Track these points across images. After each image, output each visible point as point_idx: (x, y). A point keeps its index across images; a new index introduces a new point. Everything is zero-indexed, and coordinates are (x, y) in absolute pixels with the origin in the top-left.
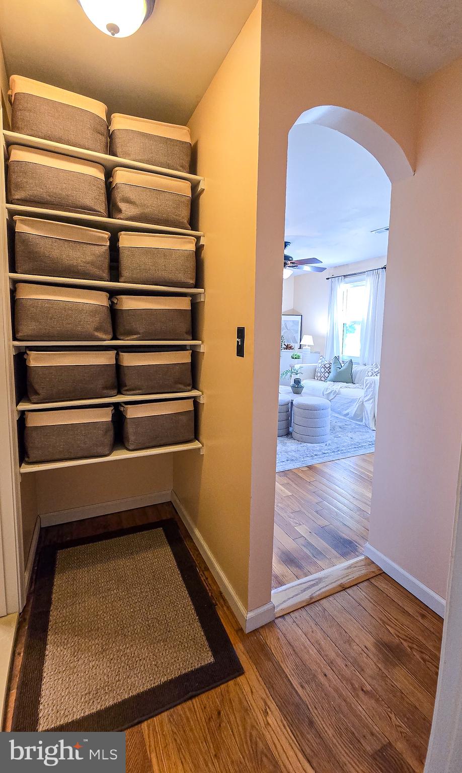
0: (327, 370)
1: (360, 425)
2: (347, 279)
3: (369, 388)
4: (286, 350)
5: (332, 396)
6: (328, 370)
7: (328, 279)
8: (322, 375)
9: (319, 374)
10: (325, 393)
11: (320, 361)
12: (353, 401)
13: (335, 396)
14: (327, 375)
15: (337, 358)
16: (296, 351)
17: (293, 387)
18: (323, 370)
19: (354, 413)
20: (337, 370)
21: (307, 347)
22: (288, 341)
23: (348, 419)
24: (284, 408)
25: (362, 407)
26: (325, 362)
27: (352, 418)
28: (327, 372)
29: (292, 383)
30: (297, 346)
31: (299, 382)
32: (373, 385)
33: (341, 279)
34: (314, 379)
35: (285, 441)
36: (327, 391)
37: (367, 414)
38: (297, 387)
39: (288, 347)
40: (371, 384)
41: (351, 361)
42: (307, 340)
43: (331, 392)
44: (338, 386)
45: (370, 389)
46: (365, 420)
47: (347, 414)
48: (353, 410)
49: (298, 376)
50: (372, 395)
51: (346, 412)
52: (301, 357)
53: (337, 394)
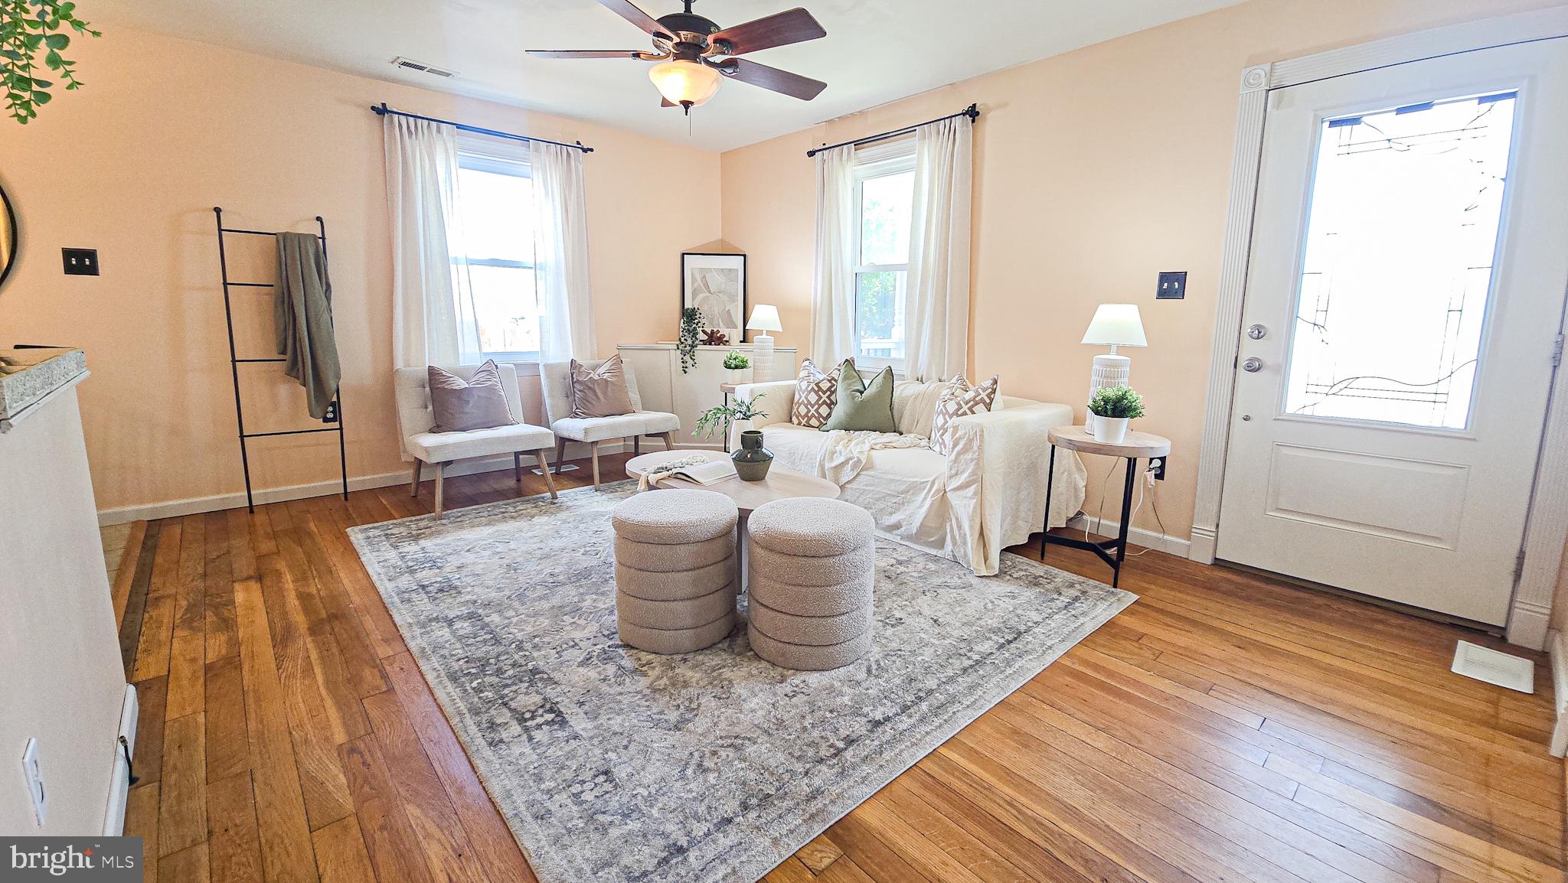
0: (824, 397)
1: (936, 559)
2: (866, 152)
3: (965, 451)
4: (708, 347)
5: (847, 475)
6: (828, 397)
7: (811, 154)
8: (813, 411)
9: (803, 410)
10: (828, 465)
11: (803, 374)
12: (914, 488)
13: (858, 474)
14: (824, 410)
15: (849, 363)
16: (735, 349)
17: (739, 460)
18: (813, 398)
19: (918, 524)
20: (854, 398)
21: (764, 336)
22: (711, 323)
23: (898, 539)
24: (718, 547)
25: (942, 507)
26: (818, 375)
27: (909, 538)
28: (825, 402)
29: (735, 445)
30: (736, 335)
31: (758, 444)
32: (976, 444)
33: (849, 153)
34: (791, 421)
35: (727, 673)
36: (831, 459)
37: (960, 527)
38: (752, 460)
39: (715, 339)
40: (971, 441)
41: (890, 371)
42: (763, 316)
43: (846, 462)
44: (864, 442)
45: (969, 456)
46: (954, 543)
47: (897, 526)
48: (917, 512)
49: (750, 425)
50: (973, 473)
51: (893, 519)
52: (750, 364)
53: (862, 467)
